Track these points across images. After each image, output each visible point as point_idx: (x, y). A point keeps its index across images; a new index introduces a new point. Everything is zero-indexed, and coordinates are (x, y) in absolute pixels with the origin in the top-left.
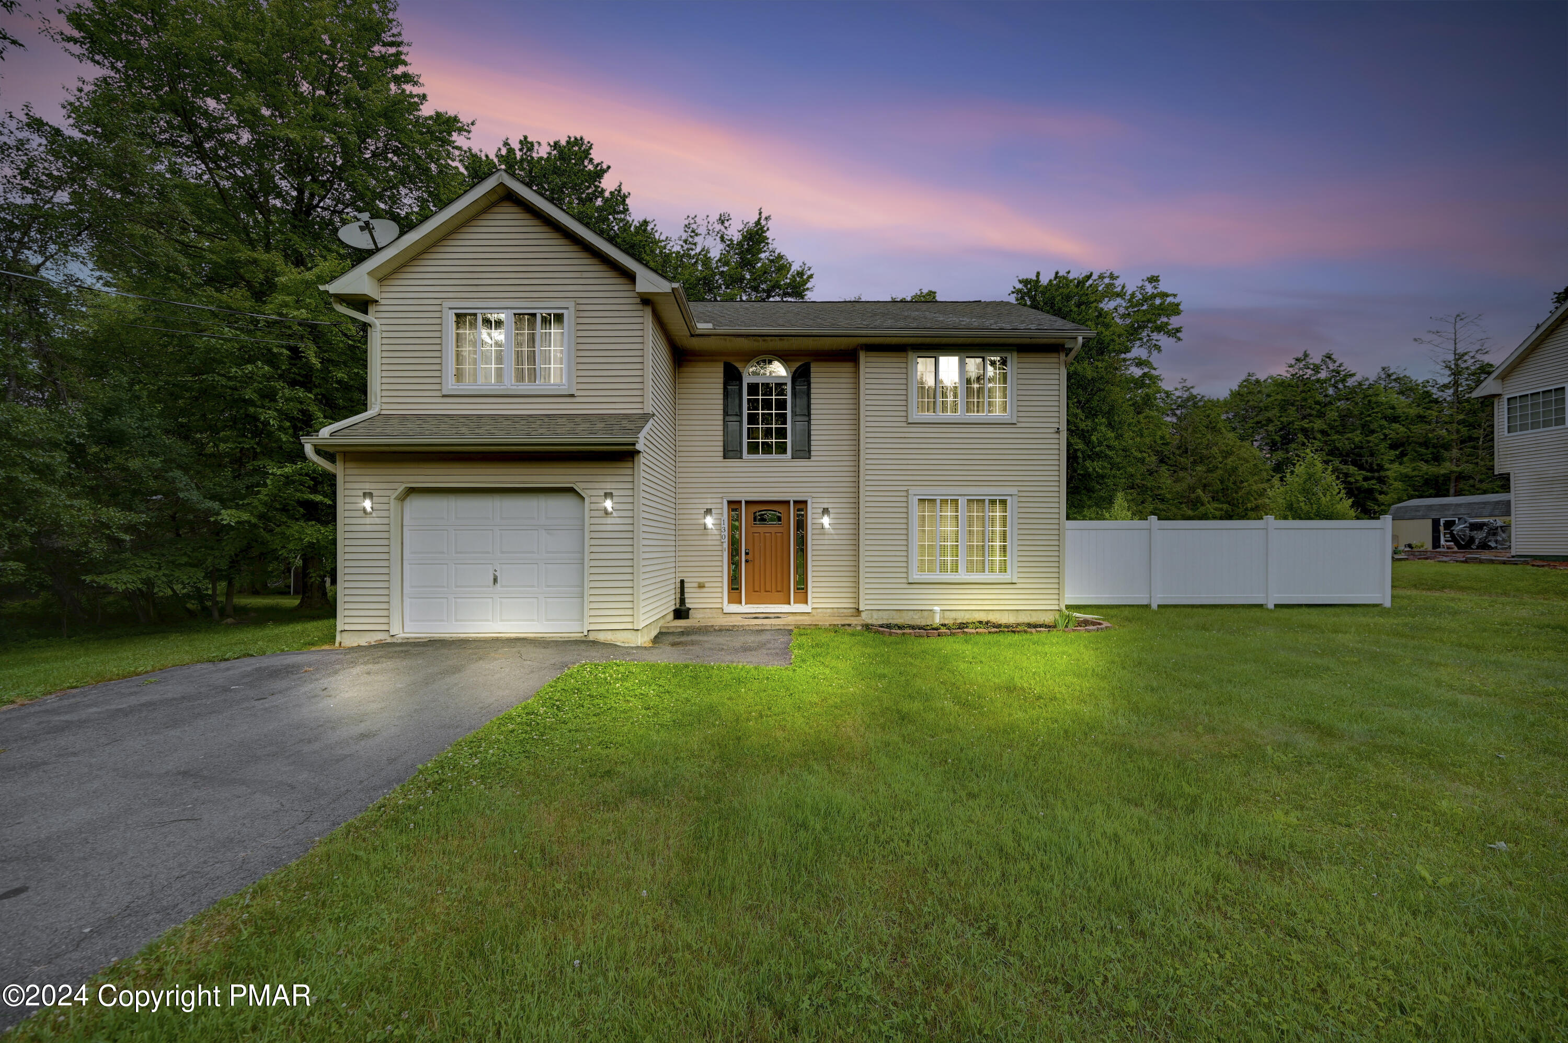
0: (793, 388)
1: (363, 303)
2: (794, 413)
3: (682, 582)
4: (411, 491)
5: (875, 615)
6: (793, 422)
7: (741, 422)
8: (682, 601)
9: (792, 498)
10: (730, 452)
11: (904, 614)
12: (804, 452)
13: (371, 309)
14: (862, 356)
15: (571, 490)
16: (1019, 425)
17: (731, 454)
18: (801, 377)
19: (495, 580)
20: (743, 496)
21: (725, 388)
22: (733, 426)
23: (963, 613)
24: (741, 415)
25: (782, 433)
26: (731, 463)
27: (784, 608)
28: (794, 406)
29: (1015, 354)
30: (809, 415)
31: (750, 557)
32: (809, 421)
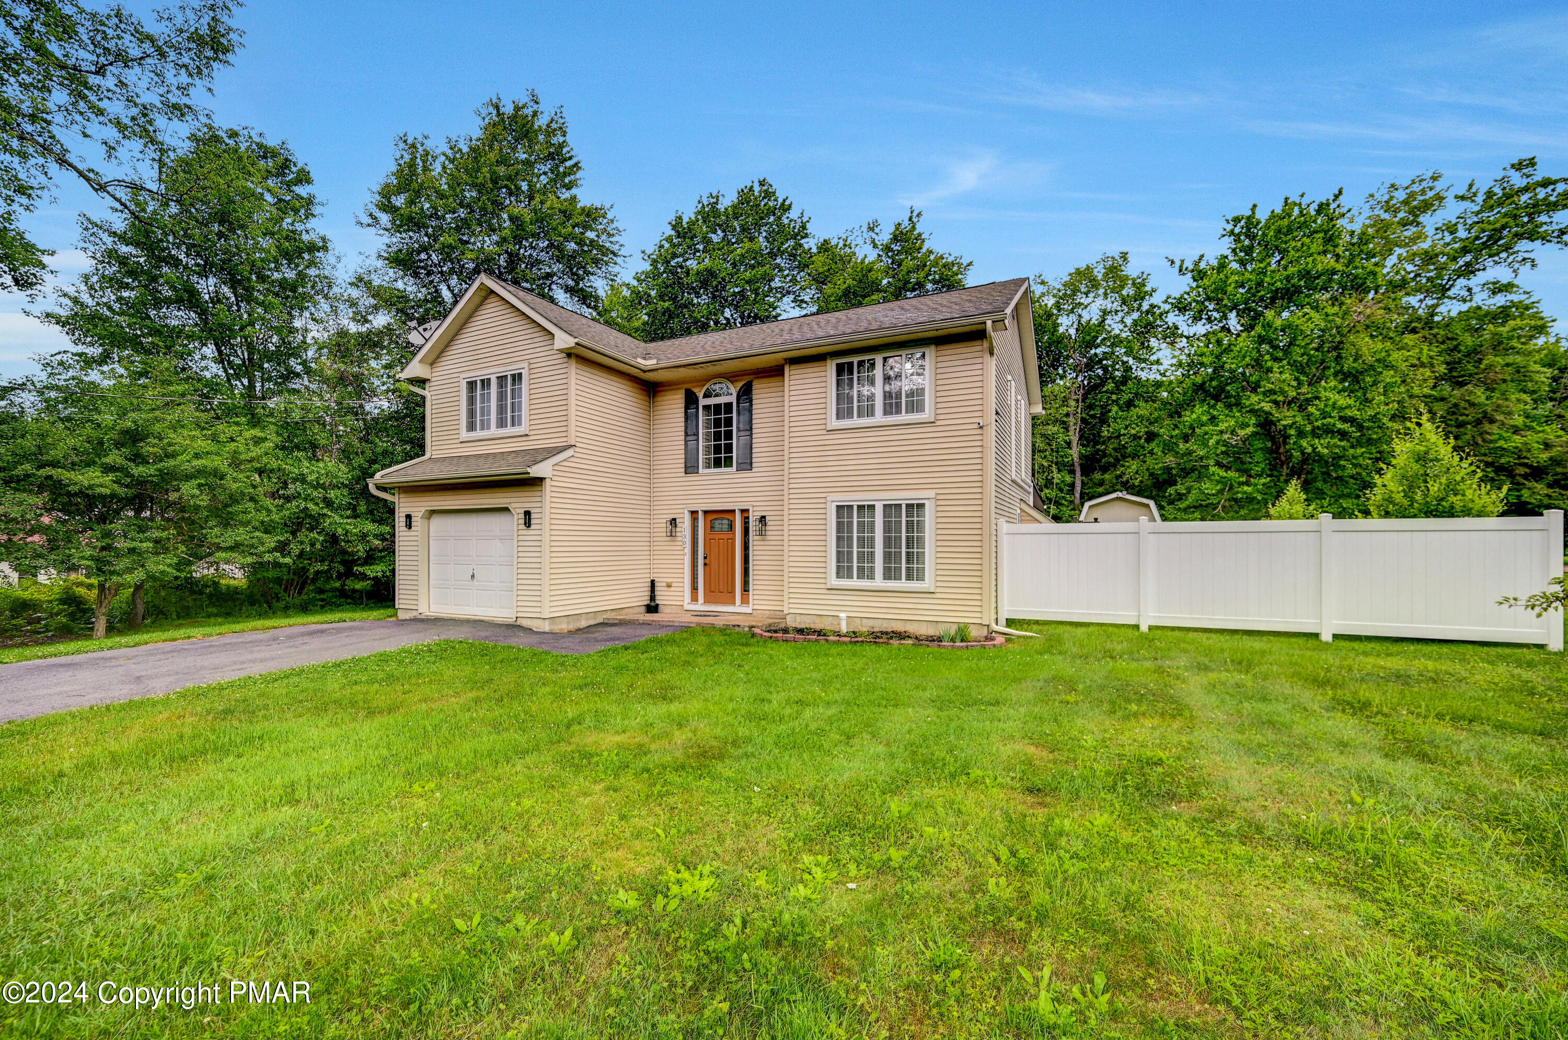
0: (738, 406)
1: (421, 382)
2: (738, 430)
3: (653, 582)
4: (433, 512)
5: (799, 618)
6: (738, 437)
7: (697, 440)
8: (653, 597)
9: (737, 507)
10: (690, 468)
11: (824, 619)
12: (747, 465)
13: (427, 385)
14: (787, 368)
15: (506, 510)
16: (938, 423)
17: (690, 470)
18: (746, 393)
19: (473, 576)
20: (701, 507)
21: (686, 412)
22: (692, 444)
23: (880, 622)
24: (697, 435)
25: (729, 448)
26: (692, 477)
27: (730, 609)
28: (738, 422)
29: (933, 347)
30: (751, 429)
31: (707, 561)
32: (751, 434)
